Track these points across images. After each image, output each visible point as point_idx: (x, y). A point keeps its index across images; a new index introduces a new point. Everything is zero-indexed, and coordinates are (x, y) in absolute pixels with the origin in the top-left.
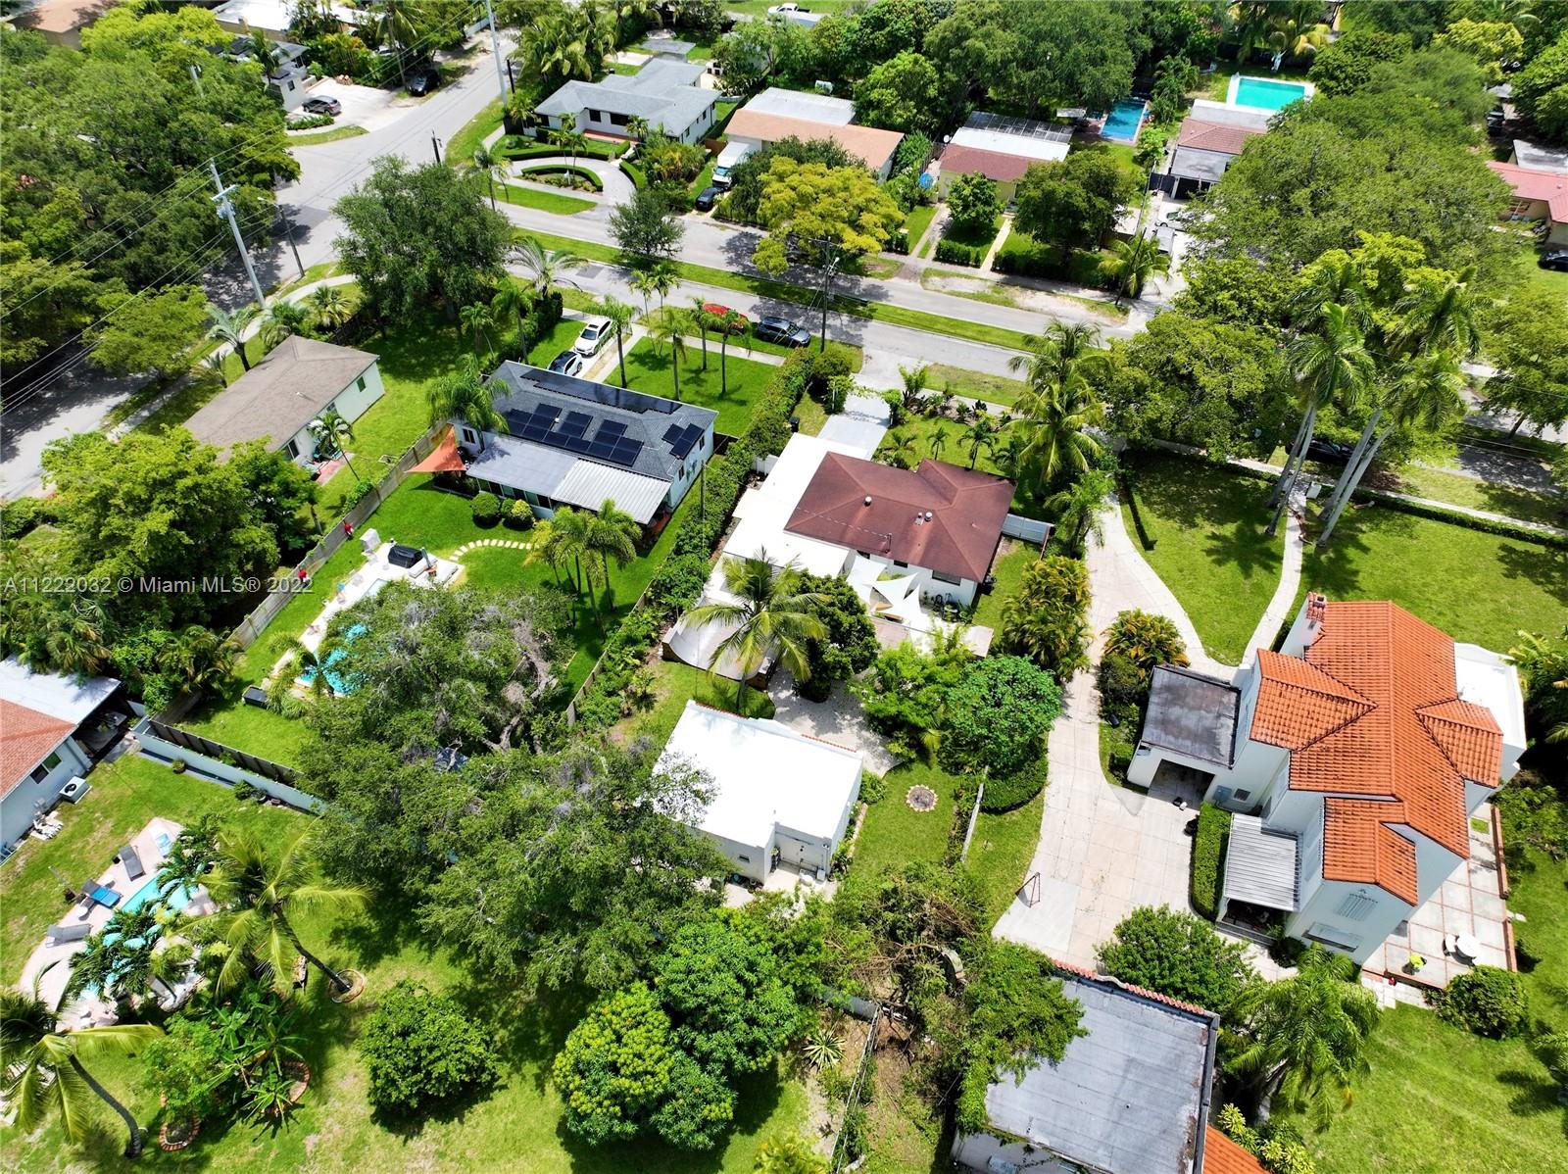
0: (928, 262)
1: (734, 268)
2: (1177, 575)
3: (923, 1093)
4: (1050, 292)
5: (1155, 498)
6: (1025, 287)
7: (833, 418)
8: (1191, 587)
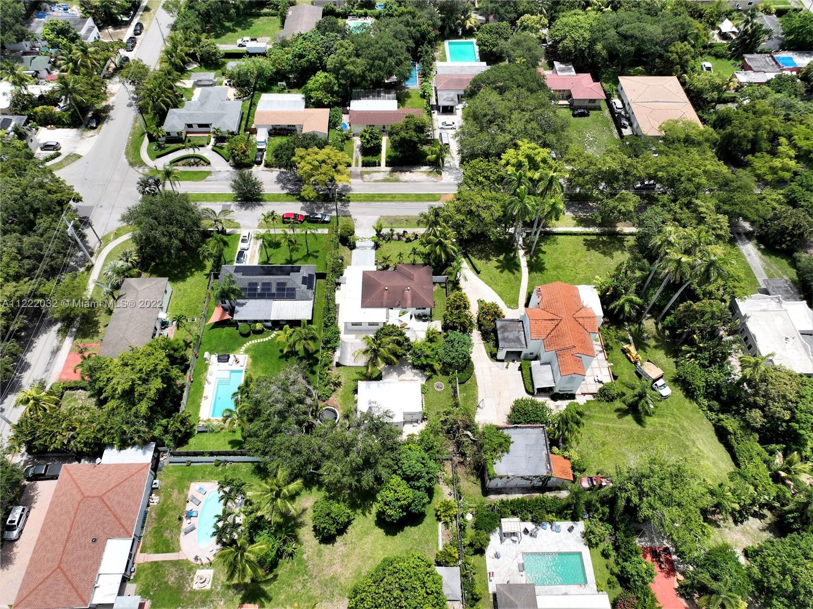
0: (360, 169)
1: (286, 191)
2: (490, 281)
3: (472, 474)
4: (411, 172)
5: (475, 253)
6: (401, 171)
7: (354, 251)
8: (496, 284)
